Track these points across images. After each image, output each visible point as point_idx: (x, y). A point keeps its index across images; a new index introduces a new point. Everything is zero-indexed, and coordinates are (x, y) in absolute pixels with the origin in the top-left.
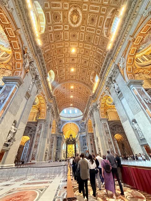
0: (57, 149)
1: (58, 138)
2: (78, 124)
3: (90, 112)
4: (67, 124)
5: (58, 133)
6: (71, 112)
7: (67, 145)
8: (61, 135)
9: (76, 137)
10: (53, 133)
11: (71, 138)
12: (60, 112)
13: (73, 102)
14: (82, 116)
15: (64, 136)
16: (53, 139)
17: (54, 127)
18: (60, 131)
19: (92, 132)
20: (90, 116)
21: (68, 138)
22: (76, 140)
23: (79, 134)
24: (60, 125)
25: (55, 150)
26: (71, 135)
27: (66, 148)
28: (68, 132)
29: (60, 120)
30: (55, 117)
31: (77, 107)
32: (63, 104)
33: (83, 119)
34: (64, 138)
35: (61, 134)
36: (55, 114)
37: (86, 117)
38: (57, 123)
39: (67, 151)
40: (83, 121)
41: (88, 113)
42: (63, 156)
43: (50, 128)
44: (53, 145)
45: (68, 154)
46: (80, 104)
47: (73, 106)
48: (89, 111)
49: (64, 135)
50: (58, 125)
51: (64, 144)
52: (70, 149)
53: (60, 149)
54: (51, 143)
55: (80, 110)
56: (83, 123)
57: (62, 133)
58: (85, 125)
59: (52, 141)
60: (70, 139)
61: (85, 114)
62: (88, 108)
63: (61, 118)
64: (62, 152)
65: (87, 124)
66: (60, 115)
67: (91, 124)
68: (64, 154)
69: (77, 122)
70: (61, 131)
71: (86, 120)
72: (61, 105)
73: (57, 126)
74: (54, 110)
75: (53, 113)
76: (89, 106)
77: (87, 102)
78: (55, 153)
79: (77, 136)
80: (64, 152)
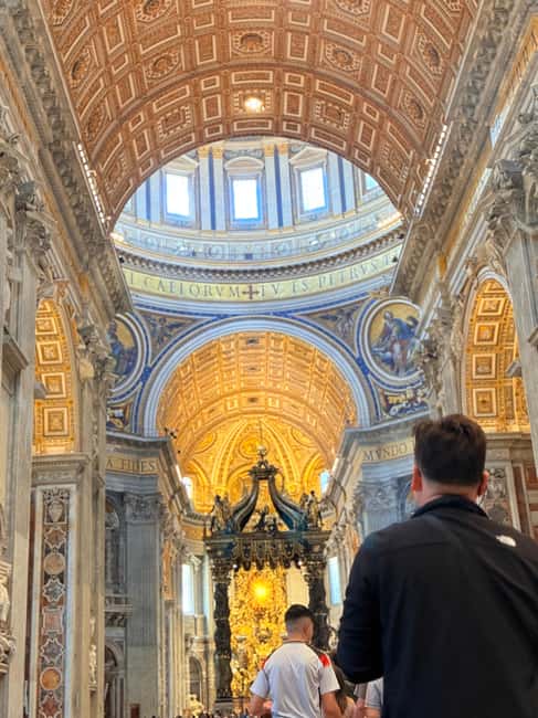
0: (112, 620)
1: (116, 501)
2: (344, 341)
3: (494, 187)
4: (205, 355)
5: (113, 457)
6: (246, 199)
7: (220, 572)
8: (153, 477)
9: (323, 488)
10: (55, 449)
11: (264, 501)
12: (115, 205)
13: (279, 64)
14: (397, 250)
15: (187, 482)
16: (56, 512)
17: (64, 385)
18: (139, 430)
19: (515, 428)
20: (500, 234)
21: (236, 500)
22: (326, 524)
23: (359, 455)
24: (126, 359)
25: (94, 624)
26: (265, 473)
27: (210, 606)
28: (225, 437)
29: (119, 301)
30: (55, 257)
31: (324, 138)
32: (144, 98)
33: (406, 284)
34: (186, 505)
35: (151, 465)
36: (50, 223)
37: (442, 248)
38: (86, 334)
39: (223, 632)
40: (403, 310)
41: (463, 196)
42: (181, 682)
43: (13, 396)
44: (62, 577)
45: (235, 665)
46: (361, 88)
47: (273, 125)
48: (486, 175)
49: (188, 472)
50: (101, 364)
51: (186, 570)
52: (260, 616)
53: (148, 612)
54: (47, 551)
55: (369, 163)
56: (407, 332)
57: (162, 448)
58: (432, 351)
59: (56, 537)
60: (249, 508)
61: (436, 210)
62: (473, 130)
63: (134, 278)
64: (177, 645)
65: (452, 341)
66: (117, 237)
67: (504, 337)
68: (194, 663)
69: (333, 318)
70: (151, 429)
71: (443, 286)
72: (122, 118)
73: (88, 371)
74: (30, 173)
75: (21, 207)
76: (490, 110)
77: (456, 50)
78: (94, 659)
79: (336, 483)
80: (197, 650)
